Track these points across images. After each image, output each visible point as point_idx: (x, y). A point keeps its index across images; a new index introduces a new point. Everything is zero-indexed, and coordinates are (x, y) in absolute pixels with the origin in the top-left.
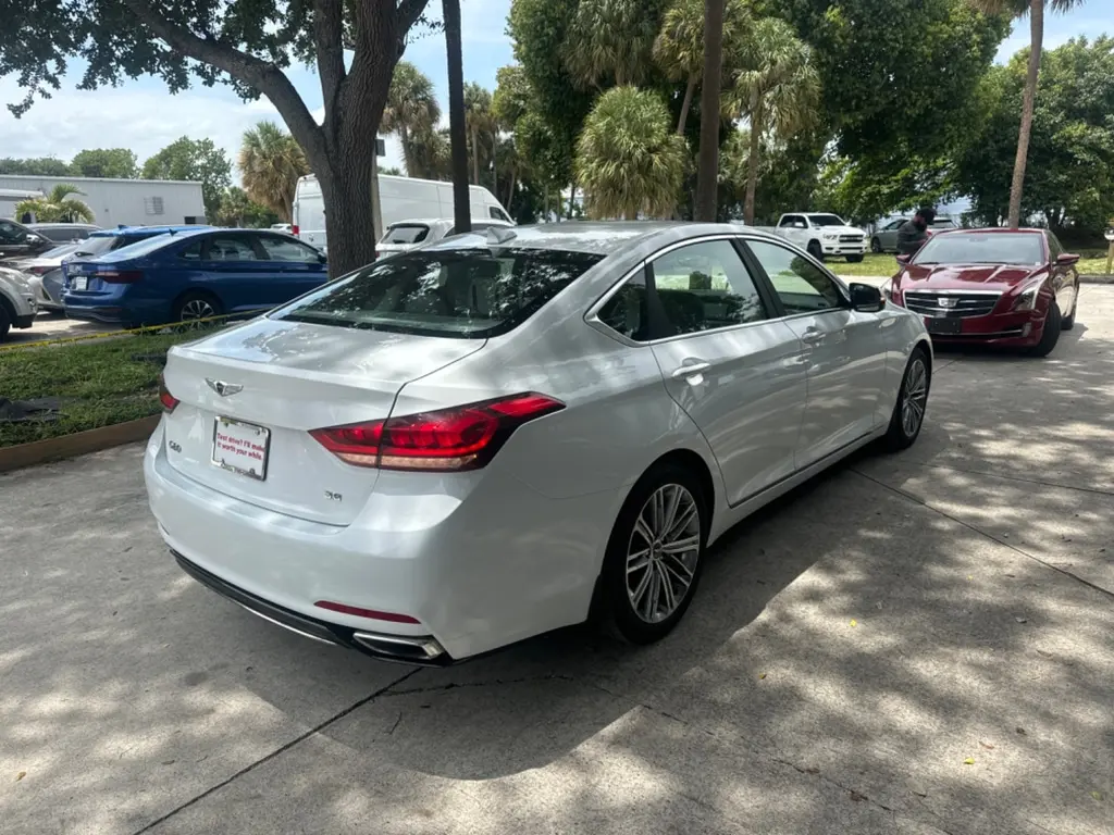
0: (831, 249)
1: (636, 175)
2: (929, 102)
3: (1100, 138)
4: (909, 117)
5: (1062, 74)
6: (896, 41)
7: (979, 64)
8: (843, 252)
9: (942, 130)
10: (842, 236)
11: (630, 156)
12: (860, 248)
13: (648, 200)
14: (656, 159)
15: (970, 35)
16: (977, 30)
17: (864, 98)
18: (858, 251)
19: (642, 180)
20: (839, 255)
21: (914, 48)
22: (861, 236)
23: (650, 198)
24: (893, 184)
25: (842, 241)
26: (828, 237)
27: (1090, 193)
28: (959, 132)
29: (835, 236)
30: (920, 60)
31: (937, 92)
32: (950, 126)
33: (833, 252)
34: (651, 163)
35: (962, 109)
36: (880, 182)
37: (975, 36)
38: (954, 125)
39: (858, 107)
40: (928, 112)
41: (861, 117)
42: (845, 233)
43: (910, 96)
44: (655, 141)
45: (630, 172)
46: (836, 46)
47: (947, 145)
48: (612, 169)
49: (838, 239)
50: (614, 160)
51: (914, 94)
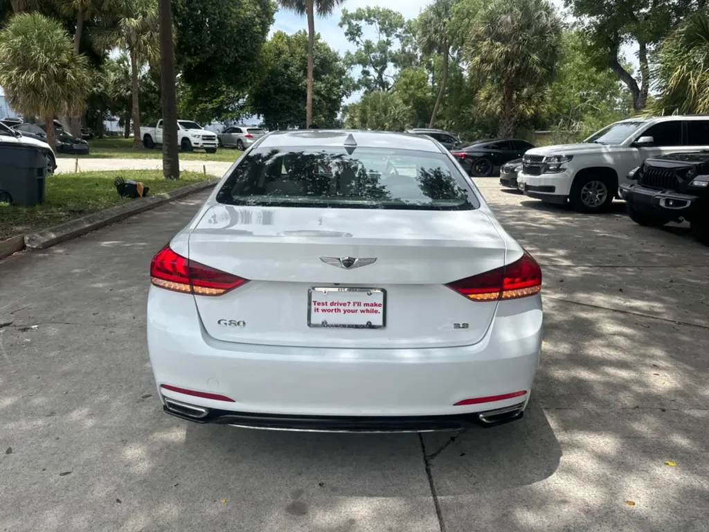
0: (197, 144)
1: (54, 84)
2: (237, 55)
3: (321, 87)
4: (226, 64)
5: (299, 50)
6: (215, 14)
7: (261, 36)
8: (205, 146)
9: (245, 73)
10: (203, 136)
11: (46, 68)
12: (215, 144)
13: (66, 103)
14: (69, 73)
15: (254, 18)
16: (258, 16)
17: (199, 47)
18: (213, 146)
19: (59, 87)
20: (202, 148)
21: (225, 21)
22: (214, 136)
23: (68, 101)
24: (215, 104)
25: (203, 139)
26: (195, 136)
27: (320, 118)
28: (255, 76)
29: (199, 136)
30: (229, 29)
31: (241, 50)
32: (249, 71)
33: (199, 146)
34: (65, 75)
35: (255, 63)
36: (206, 102)
37: (257, 19)
38: (251, 71)
39: (195, 54)
40: (236, 62)
41: (198, 60)
42: (204, 134)
43: (225, 51)
44: (64, 58)
45: (48, 80)
46: (179, 10)
47: (249, 82)
48: (32, 77)
49: (201, 137)
50: (32, 70)
51: (228, 50)
